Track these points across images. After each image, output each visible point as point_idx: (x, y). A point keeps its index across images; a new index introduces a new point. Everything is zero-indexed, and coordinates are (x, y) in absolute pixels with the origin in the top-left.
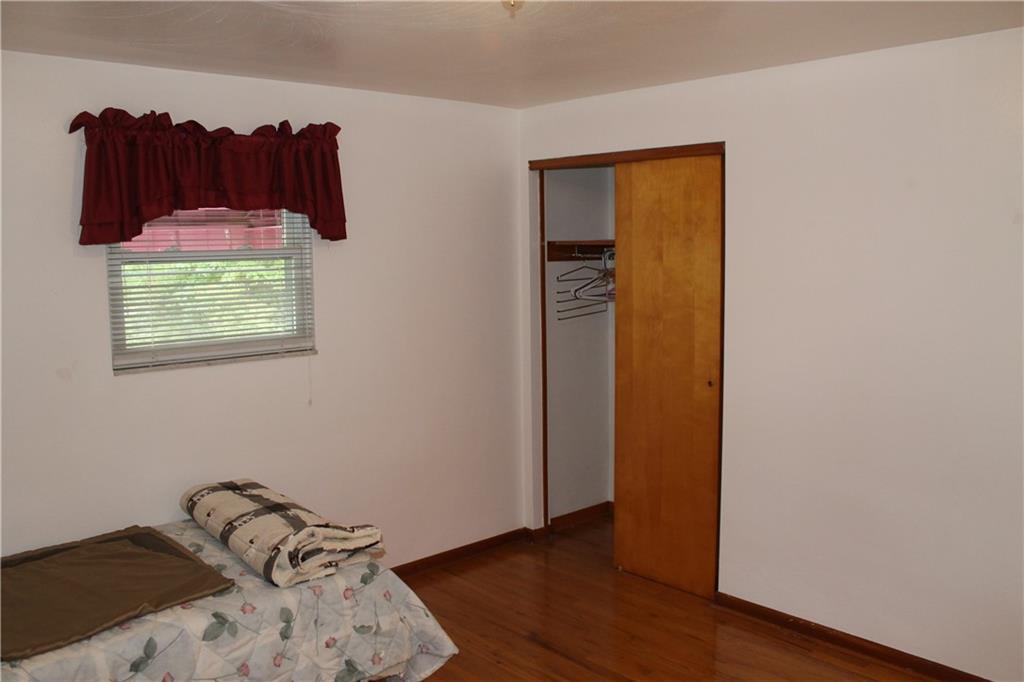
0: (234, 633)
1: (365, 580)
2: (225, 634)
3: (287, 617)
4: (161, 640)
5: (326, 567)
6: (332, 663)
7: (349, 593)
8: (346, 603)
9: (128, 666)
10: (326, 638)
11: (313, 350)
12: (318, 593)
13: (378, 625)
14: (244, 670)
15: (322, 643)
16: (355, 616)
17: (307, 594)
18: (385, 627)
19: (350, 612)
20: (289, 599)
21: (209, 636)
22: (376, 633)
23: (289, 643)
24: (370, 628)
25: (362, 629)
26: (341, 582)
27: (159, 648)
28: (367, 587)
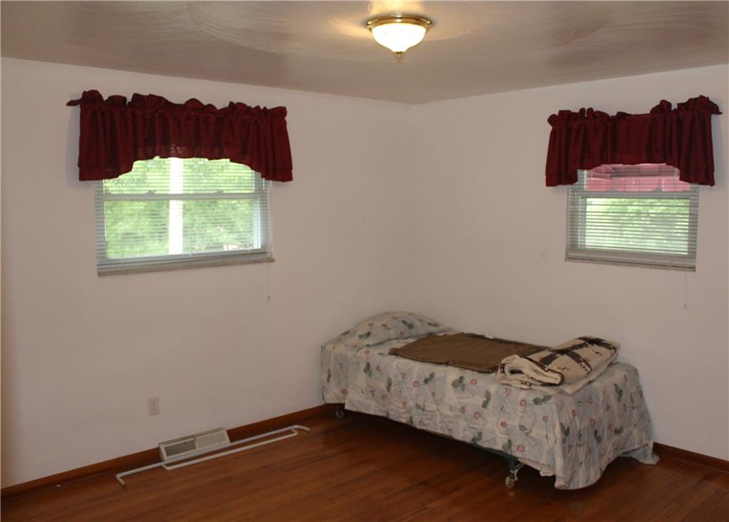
0: (463, 389)
1: (536, 401)
2: (460, 387)
3: (488, 396)
4: (437, 375)
5: (522, 383)
6: (502, 435)
7: (523, 403)
8: (520, 408)
9: (424, 379)
10: (503, 420)
11: (693, 268)
12: (508, 393)
13: (531, 431)
14: (463, 410)
15: (500, 422)
16: (522, 417)
17: (503, 389)
18: (533, 434)
19: (520, 414)
20: (493, 389)
21: (454, 385)
22: (527, 434)
23: (485, 411)
24: (526, 429)
25: (522, 427)
26: (522, 395)
27: (435, 378)
28: (536, 406)
